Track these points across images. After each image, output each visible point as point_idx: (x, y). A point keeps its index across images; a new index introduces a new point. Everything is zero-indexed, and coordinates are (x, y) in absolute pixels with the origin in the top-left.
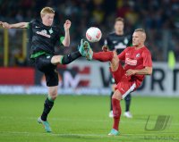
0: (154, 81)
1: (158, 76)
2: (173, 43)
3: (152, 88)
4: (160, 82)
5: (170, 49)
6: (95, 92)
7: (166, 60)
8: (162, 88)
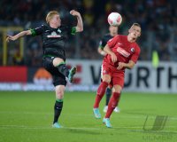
0: (139, 78)
1: (143, 73)
2: (157, 43)
3: (138, 85)
4: (145, 79)
5: (154, 49)
6: (86, 88)
7: (150, 59)
8: (147, 85)
